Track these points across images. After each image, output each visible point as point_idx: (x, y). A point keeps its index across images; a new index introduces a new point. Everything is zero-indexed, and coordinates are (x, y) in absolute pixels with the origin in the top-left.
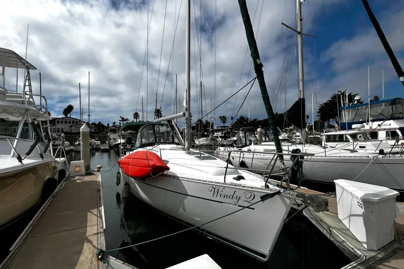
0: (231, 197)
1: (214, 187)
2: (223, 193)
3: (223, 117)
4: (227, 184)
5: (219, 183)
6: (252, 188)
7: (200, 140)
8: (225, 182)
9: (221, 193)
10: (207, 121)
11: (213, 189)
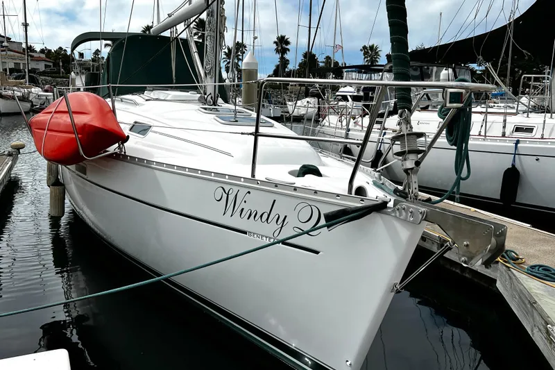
0: (265, 216)
1: (227, 188)
2: (247, 207)
3: (372, 48)
4: (257, 182)
5: (239, 178)
6: (316, 192)
7: (299, 103)
8: (253, 175)
9: (243, 205)
10: (328, 58)
11: (225, 196)
